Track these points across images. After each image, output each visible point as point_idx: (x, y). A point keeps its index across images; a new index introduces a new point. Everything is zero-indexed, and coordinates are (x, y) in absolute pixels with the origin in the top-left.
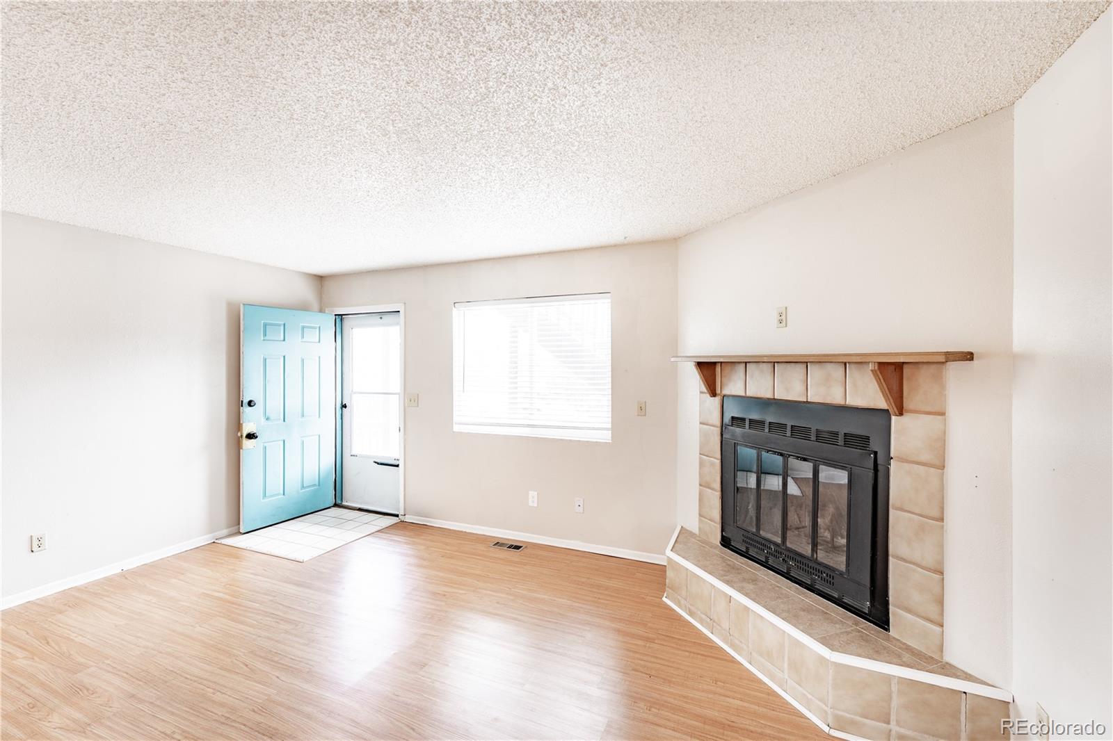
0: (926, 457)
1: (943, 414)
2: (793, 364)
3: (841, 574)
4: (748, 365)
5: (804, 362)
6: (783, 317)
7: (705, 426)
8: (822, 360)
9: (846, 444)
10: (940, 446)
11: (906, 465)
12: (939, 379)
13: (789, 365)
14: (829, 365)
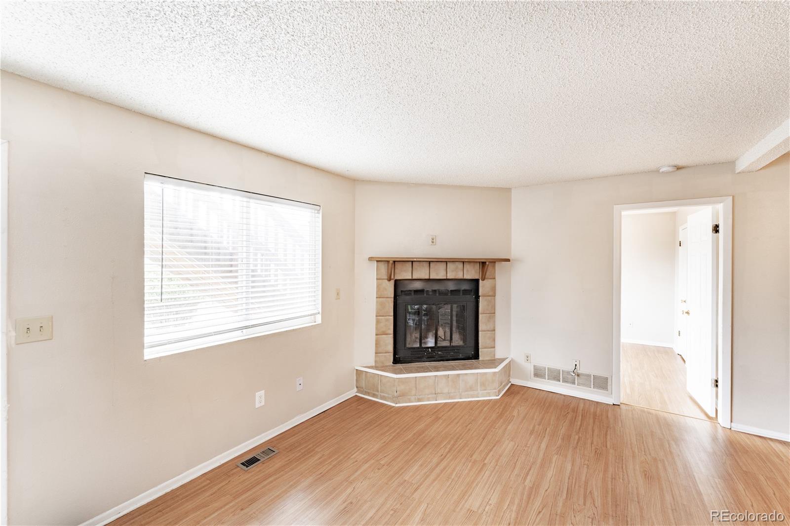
0: (490, 294)
1: (495, 278)
2: (440, 263)
3: (463, 347)
4: (413, 262)
5: (446, 262)
6: (434, 240)
7: (381, 299)
8: (454, 261)
9: (463, 294)
10: (494, 289)
11: (485, 298)
12: (494, 267)
13: (438, 263)
14: (457, 263)
